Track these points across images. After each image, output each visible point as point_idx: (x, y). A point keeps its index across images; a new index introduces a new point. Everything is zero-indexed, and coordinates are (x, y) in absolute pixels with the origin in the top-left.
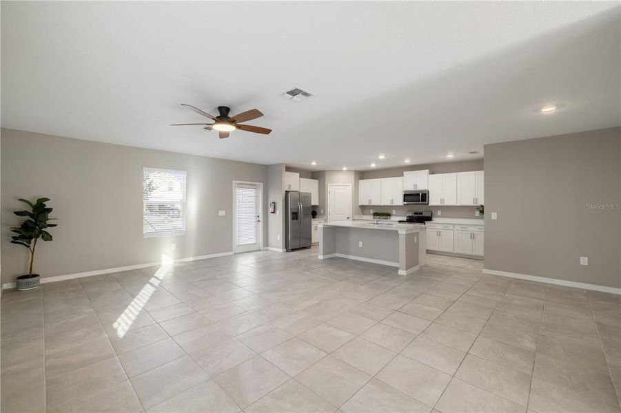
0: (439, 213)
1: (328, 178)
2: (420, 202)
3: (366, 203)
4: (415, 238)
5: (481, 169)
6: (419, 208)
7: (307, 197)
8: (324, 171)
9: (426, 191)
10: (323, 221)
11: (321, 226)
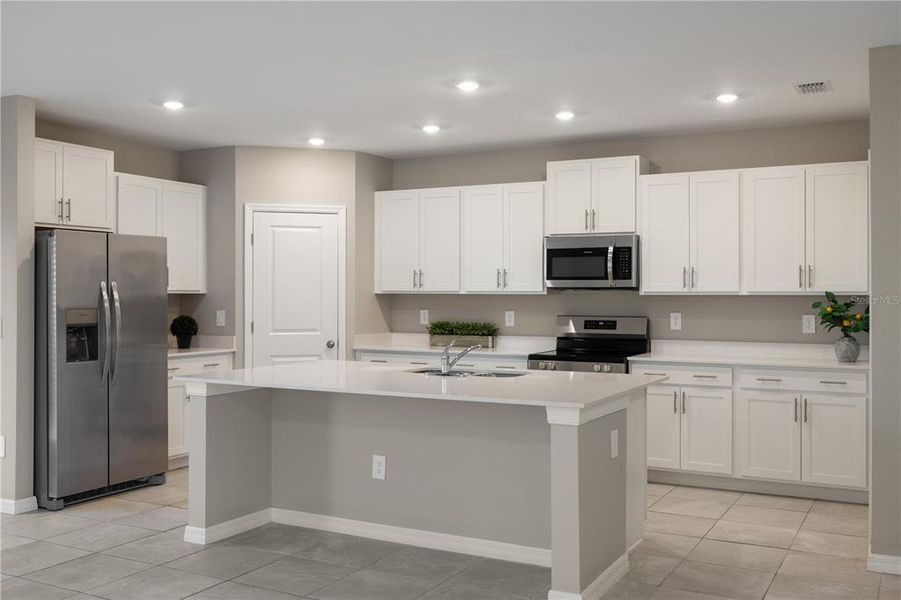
0: (676, 322)
1: (245, 177)
2: (610, 282)
3: (405, 286)
4: (615, 434)
5: (856, 153)
6: (603, 303)
7: (151, 256)
8: (232, 148)
9: (627, 236)
10: (225, 363)
11: (199, 390)
